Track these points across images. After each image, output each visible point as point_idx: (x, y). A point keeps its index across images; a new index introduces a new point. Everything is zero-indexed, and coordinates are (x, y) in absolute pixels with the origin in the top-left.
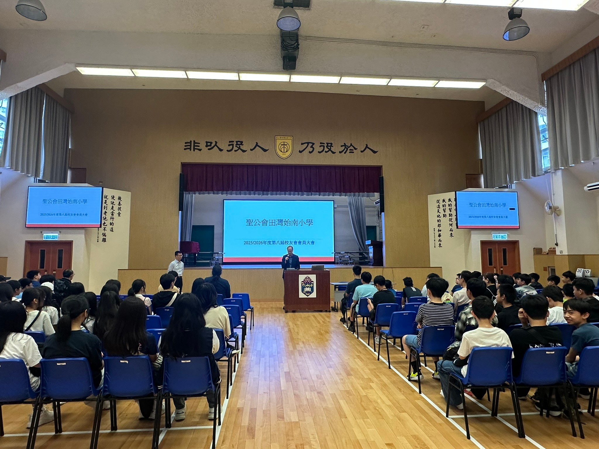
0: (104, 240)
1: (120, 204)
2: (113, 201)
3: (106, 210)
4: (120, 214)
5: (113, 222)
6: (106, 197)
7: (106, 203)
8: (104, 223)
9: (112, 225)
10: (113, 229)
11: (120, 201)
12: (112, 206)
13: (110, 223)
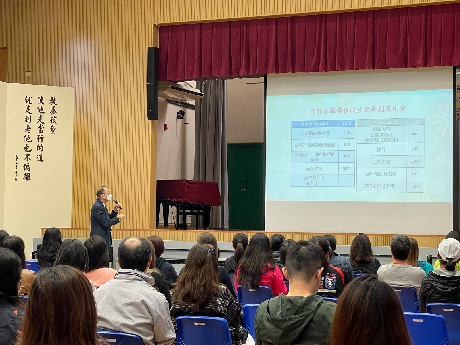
0: (27, 177)
1: (54, 112)
2: (41, 107)
3: (30, 123)
4: (55, 129)
5: (42, 145)
6: (28, 101)
7: (28, 111)
8: (27, 147)
9: (40, 150)
10: (42, 157)
11: (54, 105)
12: (41, 115)
13: (37, 147)
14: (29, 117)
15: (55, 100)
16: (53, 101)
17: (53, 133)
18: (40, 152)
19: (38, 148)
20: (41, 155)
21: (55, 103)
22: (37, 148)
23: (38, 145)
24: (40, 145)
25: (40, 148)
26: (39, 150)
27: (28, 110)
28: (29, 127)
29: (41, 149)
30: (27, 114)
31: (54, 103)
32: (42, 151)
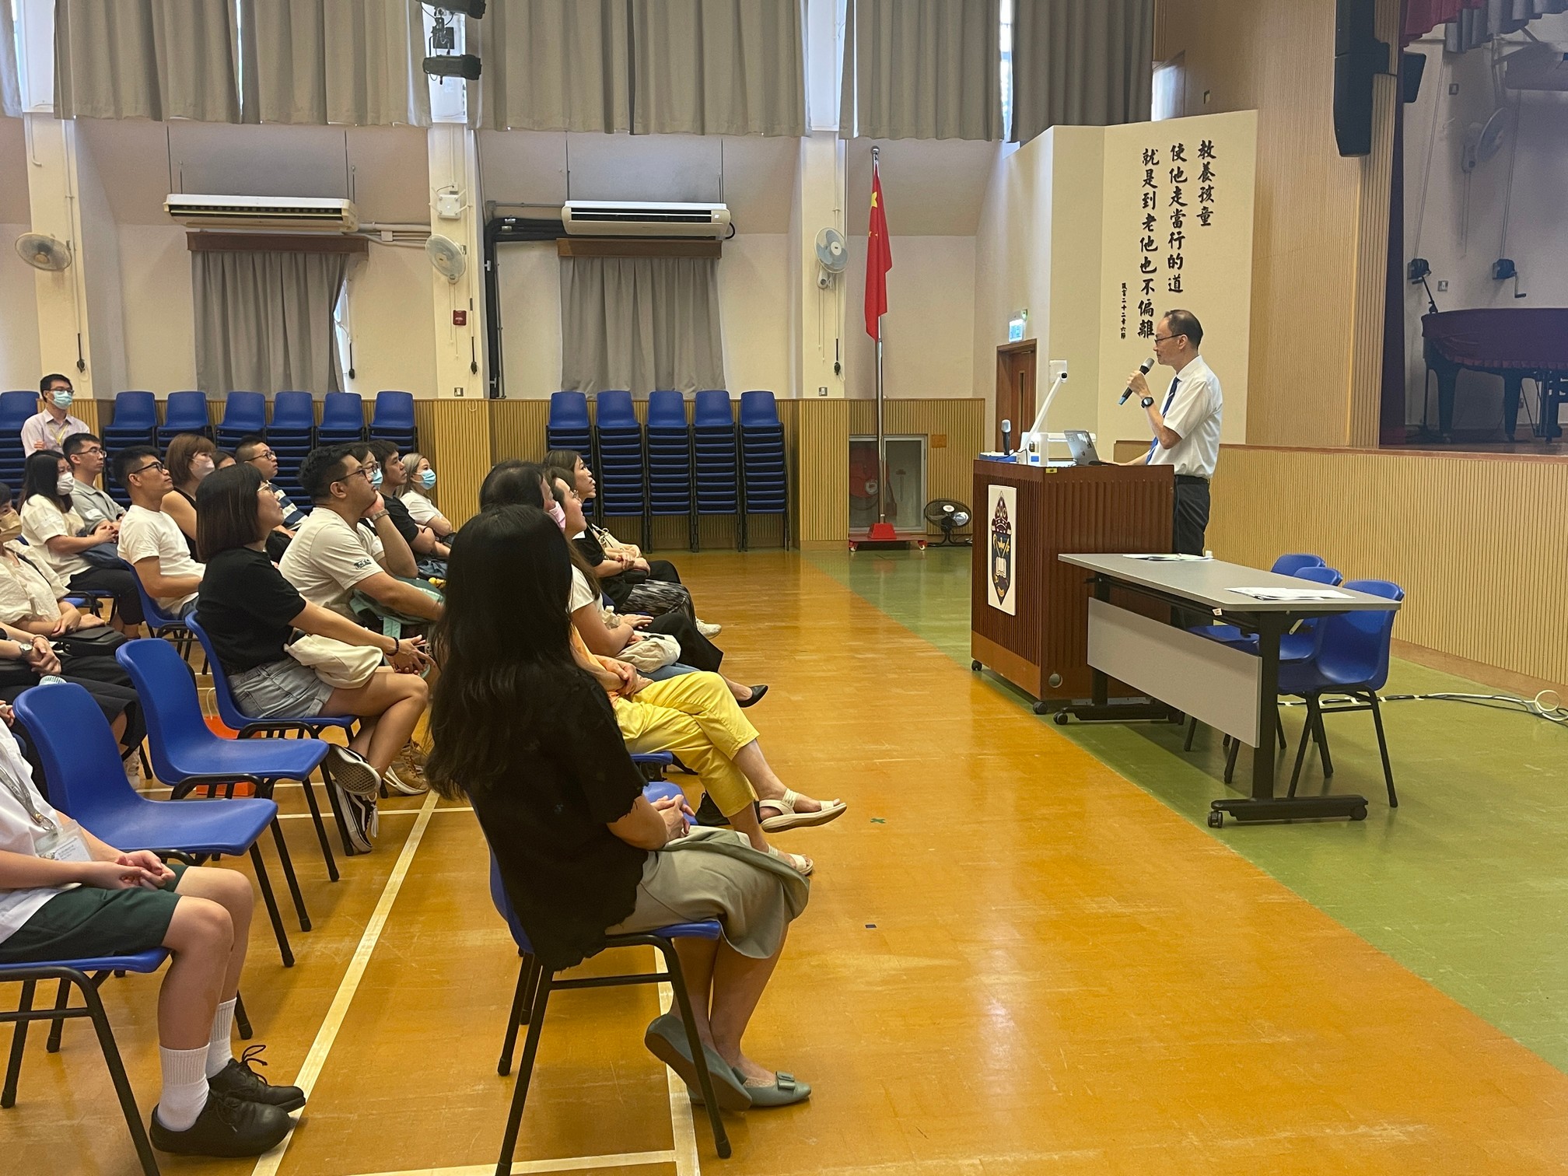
1: (1209, 174)
2: (1179, 168)
3: (1153, 208)
4: (1209, 216)
5: (1179, 254)
6: (1148, 159)
7: (1150, 181)
8: (1147, 262)
9: (1176, 266)
10: (1179, 281)
11: (1209, 159)
12: (1177, 187)
13: (1169, 260)
14: (1151, 195)
15: (1210, 147)
16: (1206, 149)
17: (1205, 224)
18: (1175, 272)
19: (1172, 262)
20: (1177, 279)
21: (1212, 154)
22: (1169, 263)
23: (1171, 256)
24: (1175, 257)
25: (1175, 263)
26: (1173, 267)
27: (1148, 181)
28: (1151, 219)
29: (1177, 263)
30: (1149, 189)
31: (1209, 155)
32: (1178, 268)
